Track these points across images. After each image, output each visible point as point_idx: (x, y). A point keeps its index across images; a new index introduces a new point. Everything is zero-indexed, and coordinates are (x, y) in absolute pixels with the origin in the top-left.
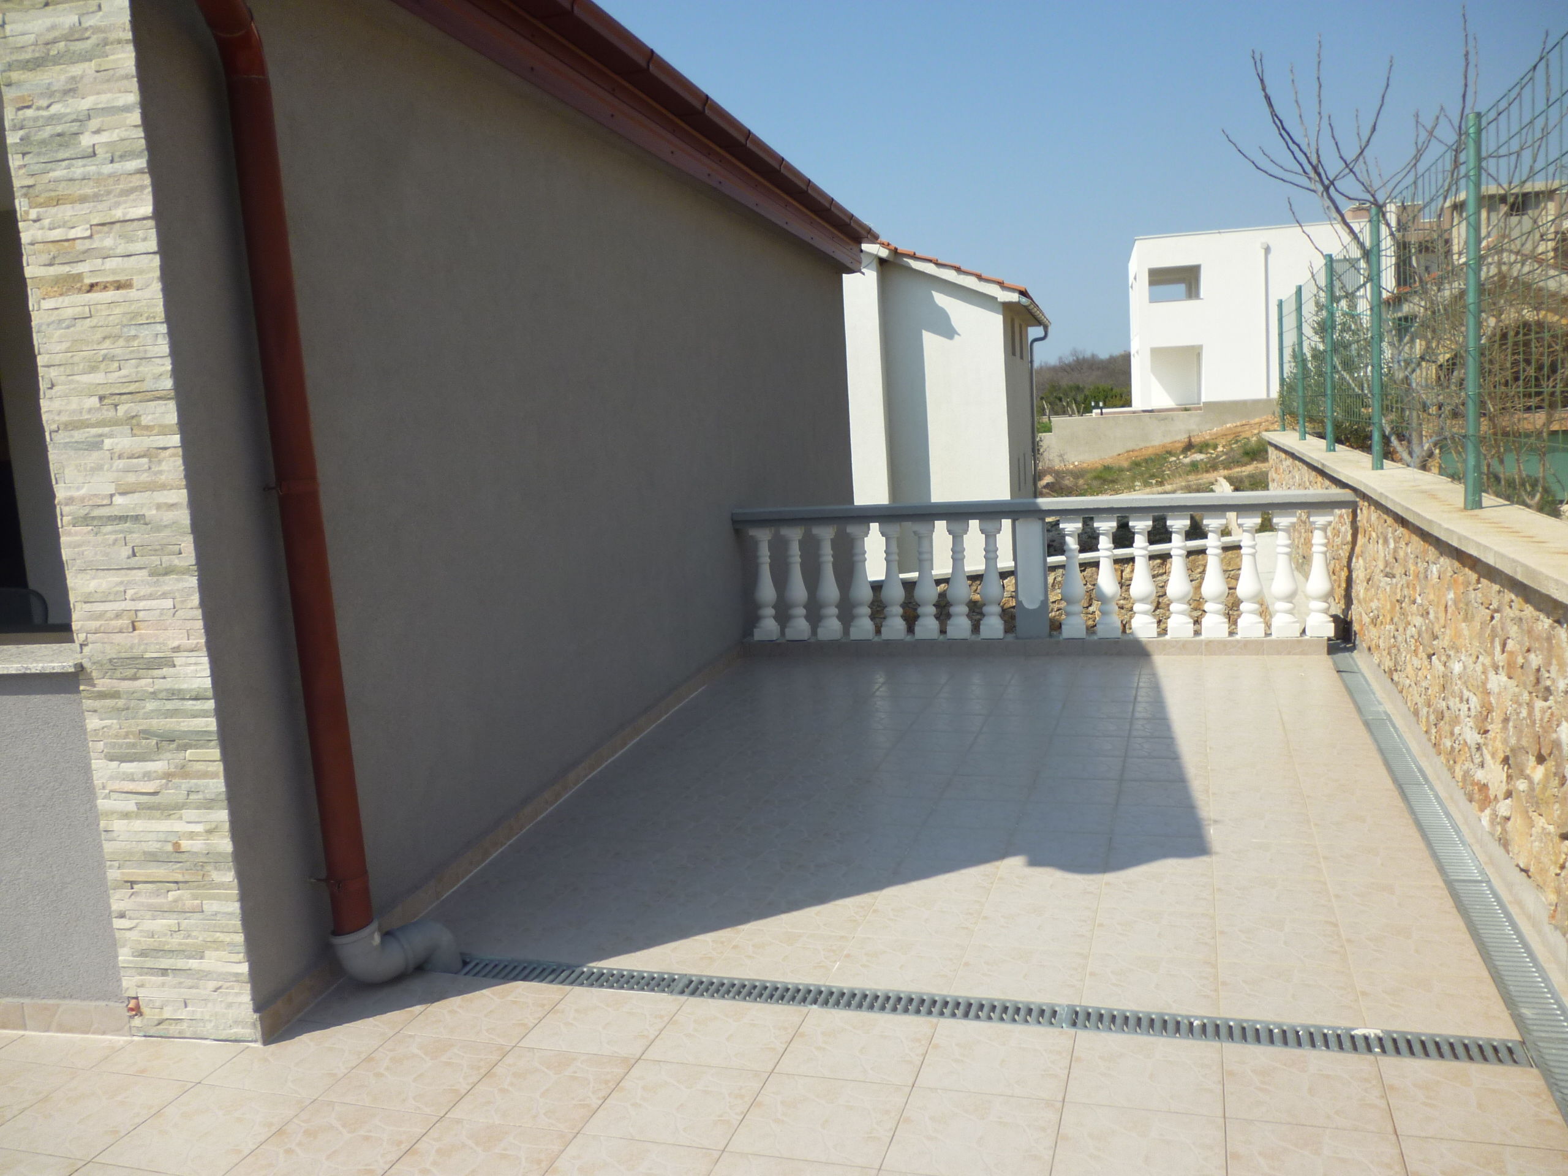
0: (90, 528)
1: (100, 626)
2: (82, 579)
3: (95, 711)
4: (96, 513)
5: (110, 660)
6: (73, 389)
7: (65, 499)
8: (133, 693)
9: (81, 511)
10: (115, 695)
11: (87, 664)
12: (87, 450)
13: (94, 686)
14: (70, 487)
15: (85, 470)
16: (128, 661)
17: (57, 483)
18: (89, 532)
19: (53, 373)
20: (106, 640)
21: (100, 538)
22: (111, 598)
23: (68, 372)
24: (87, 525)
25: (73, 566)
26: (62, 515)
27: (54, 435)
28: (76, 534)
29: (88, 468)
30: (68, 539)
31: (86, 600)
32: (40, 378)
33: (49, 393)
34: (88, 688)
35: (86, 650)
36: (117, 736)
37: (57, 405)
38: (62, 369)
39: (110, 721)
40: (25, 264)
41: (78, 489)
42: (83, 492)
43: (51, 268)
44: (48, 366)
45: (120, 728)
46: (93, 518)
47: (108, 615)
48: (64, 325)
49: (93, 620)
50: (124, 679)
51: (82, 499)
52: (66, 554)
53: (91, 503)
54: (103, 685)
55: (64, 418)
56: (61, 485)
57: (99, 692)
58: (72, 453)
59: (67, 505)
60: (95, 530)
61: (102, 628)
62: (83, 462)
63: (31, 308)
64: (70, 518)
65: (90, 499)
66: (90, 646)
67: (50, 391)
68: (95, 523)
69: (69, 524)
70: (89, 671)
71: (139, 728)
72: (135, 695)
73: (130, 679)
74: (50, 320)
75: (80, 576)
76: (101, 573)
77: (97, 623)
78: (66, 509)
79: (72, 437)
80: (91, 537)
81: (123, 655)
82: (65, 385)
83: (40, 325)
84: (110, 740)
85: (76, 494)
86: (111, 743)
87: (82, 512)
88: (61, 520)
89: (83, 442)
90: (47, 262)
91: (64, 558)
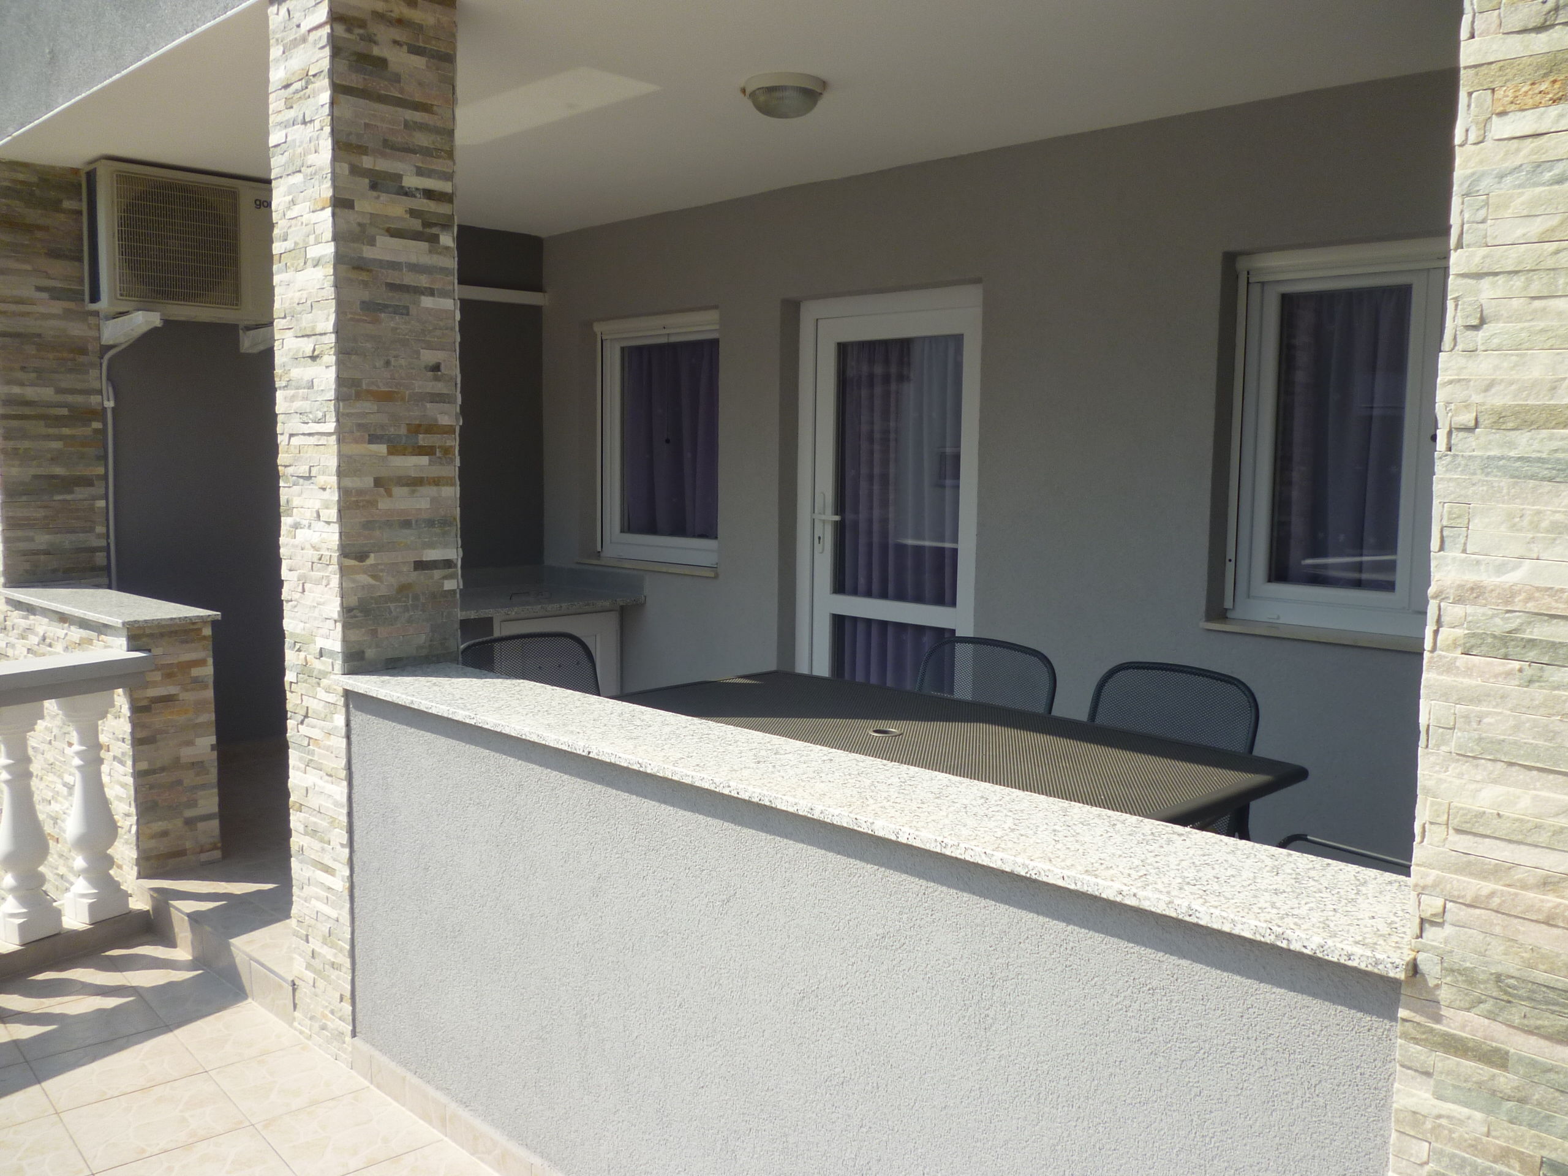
0: (1517, 665)
1: (1492, 894)
2: (1460, 776)
3: (1428, 1074)
4: (1540, 632)
5: (1498, 978)
6: (1543, 331)
7: (1461, 587)
8: (1550, 1070)
9: (1498, 621)
10: (1497, 1058)
11: (1429, 966)
12: (1551, 480)
13: (1438, 1019)
14: (1478, 562)
15: (1535, 526)
16: (1552, 995)
17: (1442, 548)
18: (1509, 674)
19: (1488, 291)
20: (1498, 930)
21: (1538, 693)
22: (1543, 838)
23: (1535, 288)
24: (1506, 657)
25: (1443, 741)
26: (1439, 623)
27: (1457, 437)
28: (1469, 671)
29: (1544, 524)
30: (1447, 679)
31: (1466, 827)
32: (1450, 305)
33: (1468, 339)
34: (1418, 1018)
35: (1430, 932)
36: (1474, 1146)
37: (1483, 367)
38: (1518, 282)
39: (1466, 1111)
40: (1464, 33)
41: (1501, 569)
42: (1512, 578)
43: (1543, 36)
44: (1479, 276)
45: (1488, 1135)
46: (1532, 643)
47: (1519, 875)
48: (1548, 176)
49: (1471, 874)
50: (1530, 1032)
51: (1508, 595)
52: (1428, 711)
53: (1531, 606)
54: (1463, 1027)
55: (1498, 399)
56: (1453, 553)
57: (1446, 1036)
58: (1505, 482)
59: (1459, 600)
60: (1529, 672)
61: (1496, 901)
62: (1529, 509)
63: (1458, 139)
64: (1460, 632)
65: (1530, 598)
66: (1448, 930)
67: (1470, 333)
68: (1532, 655)
69: (1455, 644)
70: (1432, 983)
71: (1545, 1153)
72: (1552, 1076)
73: (1548, 1037)
74: (1508, 164)
75: (1454, 768)
76: (1523, 775)
77: (1487, 887)
78: (1453, 612)
79: (1511, 445)
80: (1512, 687)
81: (1541, 976)
82: (1519, 320)
83: (1475, 179)
84: (1449, 1149)
85: (1488, 579)
86: (1452, 1157)
87: (1500, 626)
88: (1436, 633)
89: (1540, 460)
90: (1537, 21)
91: (1423, 720)
